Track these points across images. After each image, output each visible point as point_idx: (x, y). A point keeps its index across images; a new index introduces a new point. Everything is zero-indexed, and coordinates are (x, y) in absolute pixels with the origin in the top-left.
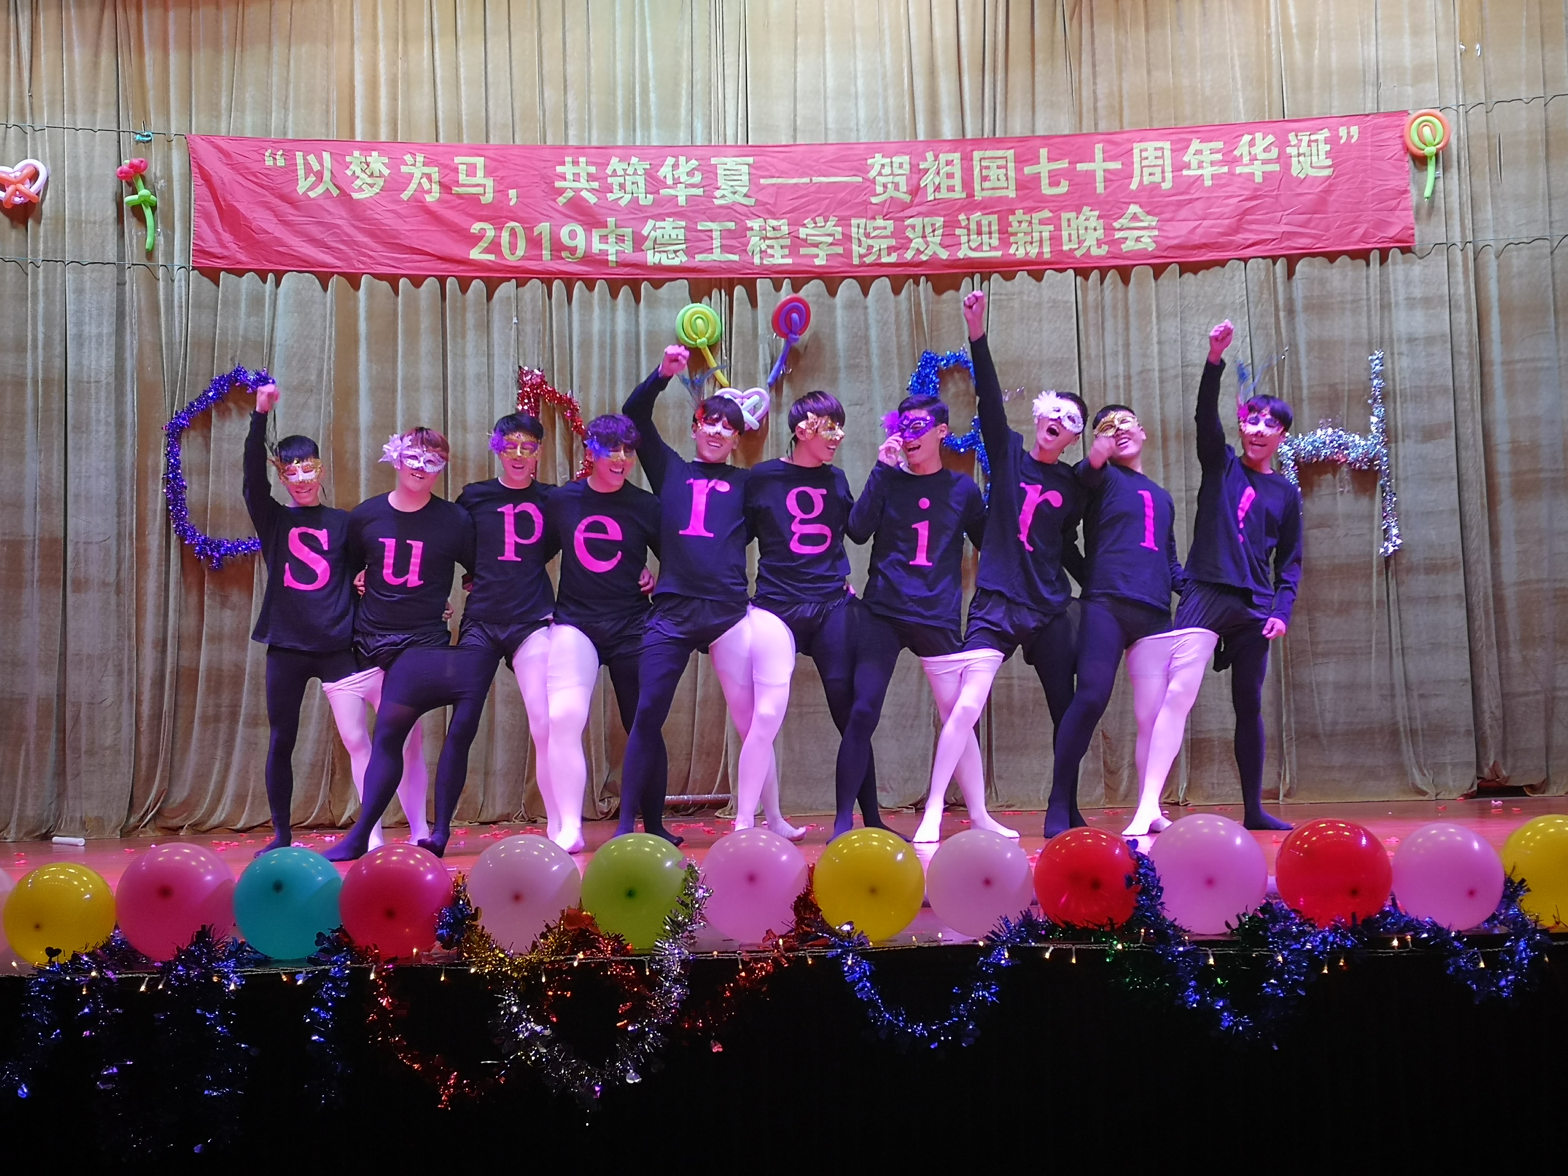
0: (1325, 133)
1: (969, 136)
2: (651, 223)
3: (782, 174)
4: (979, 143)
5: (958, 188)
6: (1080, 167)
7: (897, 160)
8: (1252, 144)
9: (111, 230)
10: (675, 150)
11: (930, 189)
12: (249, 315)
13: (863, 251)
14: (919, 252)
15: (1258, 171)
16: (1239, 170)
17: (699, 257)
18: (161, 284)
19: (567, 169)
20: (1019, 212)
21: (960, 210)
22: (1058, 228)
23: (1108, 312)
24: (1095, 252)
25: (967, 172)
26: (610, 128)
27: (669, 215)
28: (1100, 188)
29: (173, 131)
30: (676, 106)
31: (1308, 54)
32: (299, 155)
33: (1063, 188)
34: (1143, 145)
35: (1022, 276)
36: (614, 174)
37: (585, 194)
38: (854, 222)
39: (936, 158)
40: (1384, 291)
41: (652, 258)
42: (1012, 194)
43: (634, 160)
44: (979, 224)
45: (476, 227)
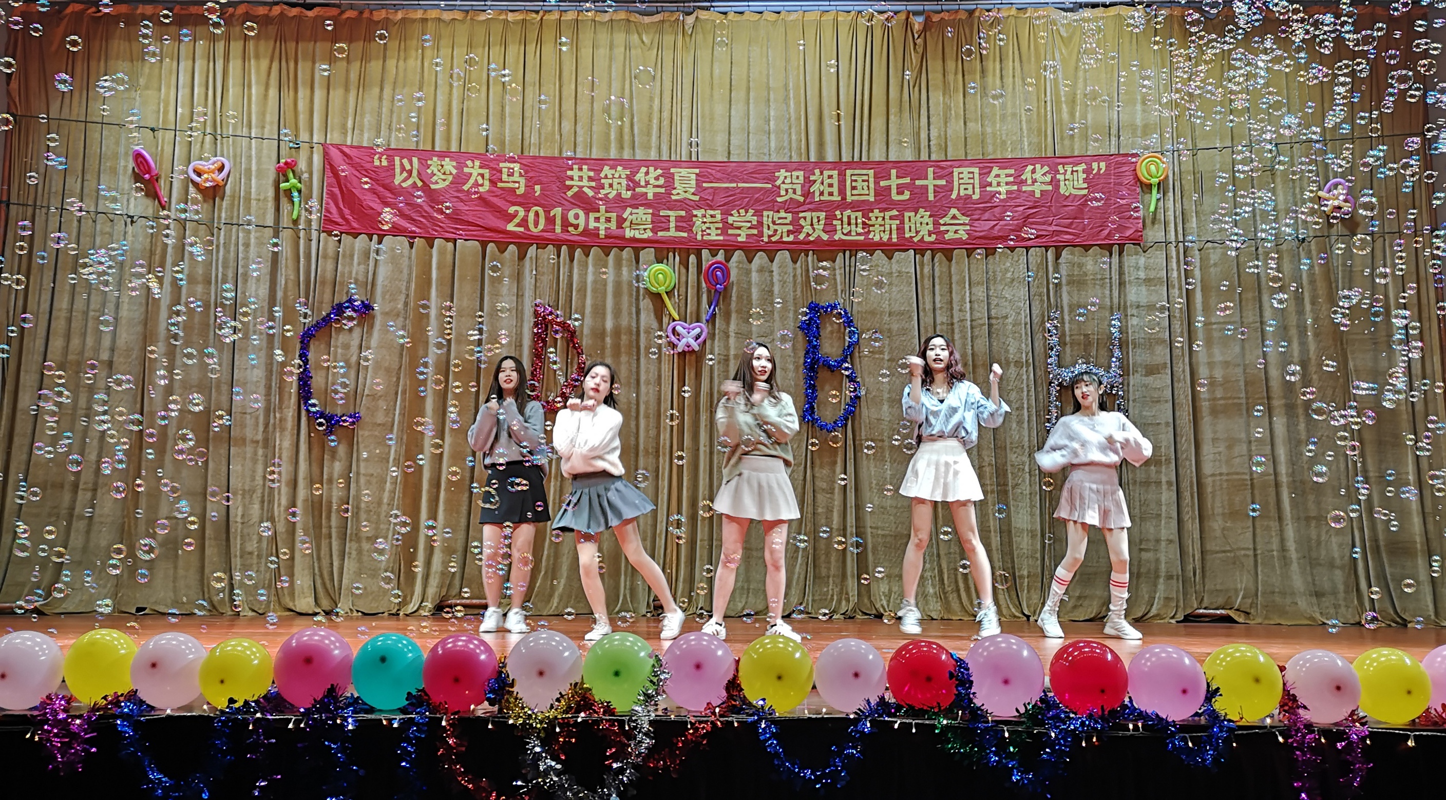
0: (1083, 166)
1: (844, 160)
2: (629, 210)
3: (719, 180)
4: (851, 164)
5: (836, 193)
6: (918, 182)
7: (795, 174)
8: (1033, 171)
9: (271, 205)
10: (647, 163)
11: (817, 194)
12: (359, 264)
13: (771, 233)
14: (808, 235)
15: (1037, 189)
16: (1024, 188)
17: (660, 234)
18: (302, 241)
19: (575, 173)
20: (876, 211)
21: (837, 208)
22: (902, 222)
23: (937, 280)
24: (927, 239)
25: (842, 183)
26: (607, 149)
27: (642, 205)
28: (931, 197)
29: (315, 140)
30: (649, 134)
31: (1072, 114)
32: (397, 159)
33: (907, 195)
34: (960, 170)
35: (878, 253)
36: (606, 177)
37: (585, 189)
38: (765, 213)
39: (822, 173)
40: (1121, 273)
41: (629, 234)
42: (872, 199)
43: (619, 168)
44: (849, 217)
45: (512, 210)
